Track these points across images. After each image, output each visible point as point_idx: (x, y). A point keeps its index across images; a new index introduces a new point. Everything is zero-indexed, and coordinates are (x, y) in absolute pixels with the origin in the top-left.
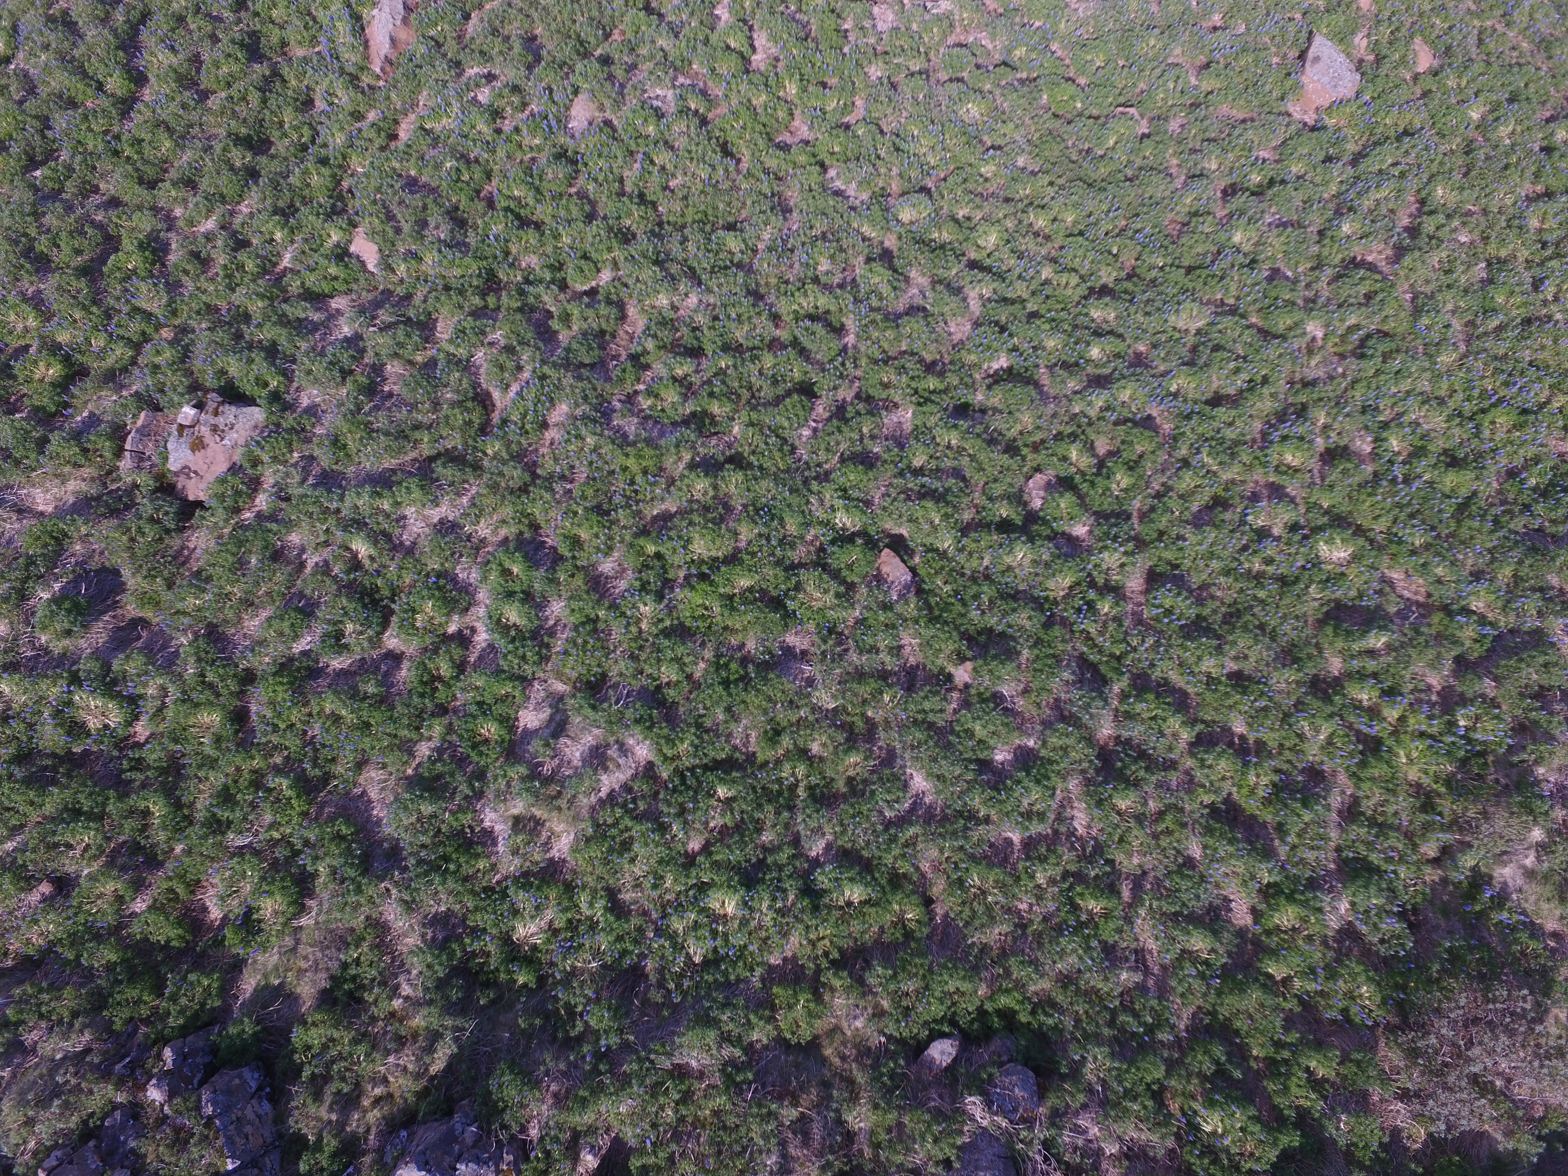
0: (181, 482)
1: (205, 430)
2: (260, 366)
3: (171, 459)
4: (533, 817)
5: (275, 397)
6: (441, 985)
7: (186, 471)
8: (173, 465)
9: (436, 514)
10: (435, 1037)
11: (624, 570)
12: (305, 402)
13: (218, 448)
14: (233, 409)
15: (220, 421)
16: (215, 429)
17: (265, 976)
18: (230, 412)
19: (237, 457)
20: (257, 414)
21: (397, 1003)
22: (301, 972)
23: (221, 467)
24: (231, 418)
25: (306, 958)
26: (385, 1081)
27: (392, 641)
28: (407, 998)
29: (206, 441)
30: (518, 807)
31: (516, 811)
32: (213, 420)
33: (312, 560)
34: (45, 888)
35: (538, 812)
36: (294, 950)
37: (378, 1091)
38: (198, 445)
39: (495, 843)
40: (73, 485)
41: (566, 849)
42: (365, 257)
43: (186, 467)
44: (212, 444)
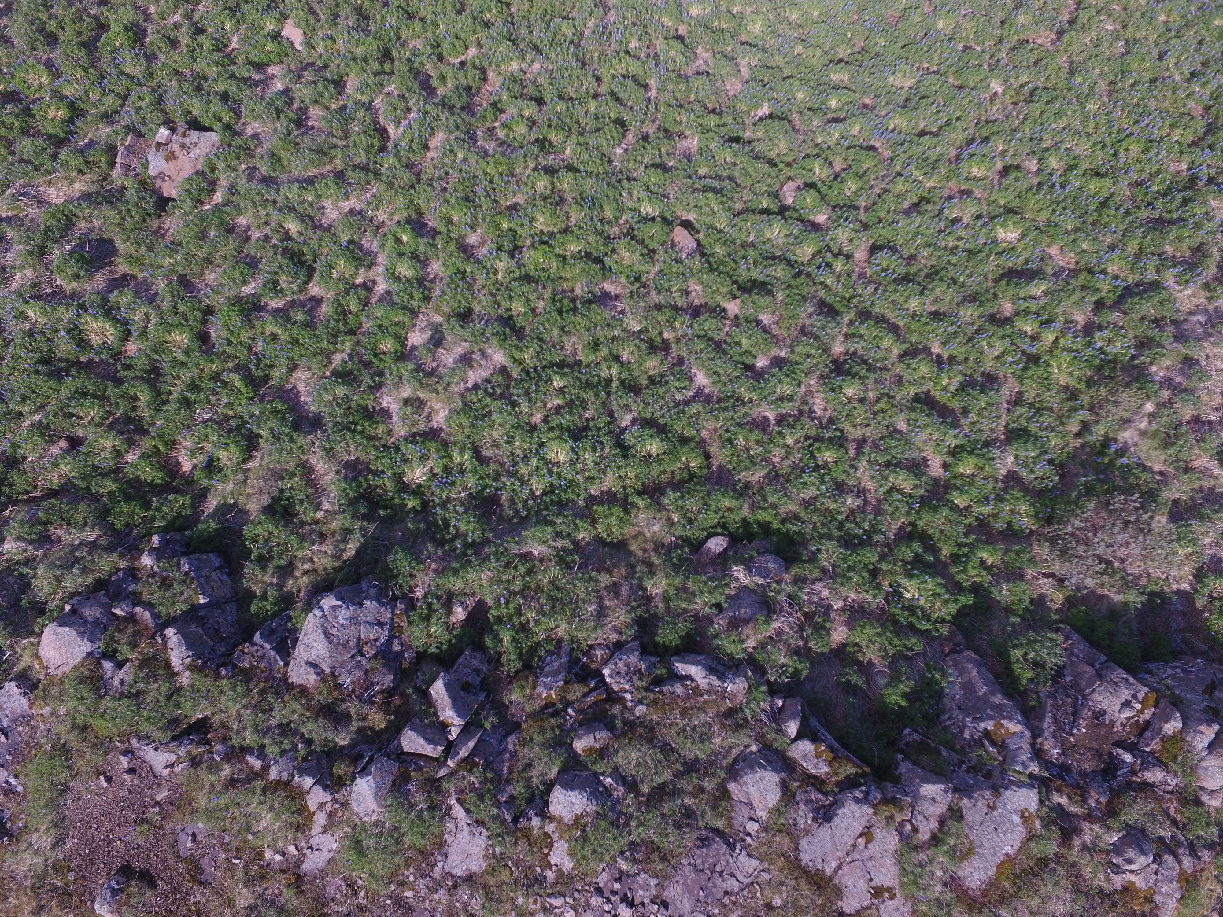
0: (158, 183)
1: (175, 147)
2: (217, 106)
3: (151, 167)
4: (418, 398)
5: (228, 127)
6: (353, 503)
7: (161, 176)
8: (153, 171)
9: (346, 205)
10: (347, 532)
11: (485, 242)
12: (249, 132)
13: (186, 159)
14: (197, 133)
15: (187, 140)
16: (183, 146)
17: (224, 498)
18: (194, 135)
19: (199, 167)
20: (214, 137)
21: (320, 515)
22: (250, 495)
23: (188, 171)
24: (195, 139)
25: (253, 487)
26: (311, 560)
27: (315, 289)
28: (327, 511)
29: (177, 154)
30: (407, 392)
31: (405, 395)
32: (181, 140)
33: (256, 234)
34: (63, 444)
35: (421, 395)
36: (245, 482)
37: (306, 566)
38: (171, 157)
39: (390, 417)
40: (78, 186)
41: (442, 421)
42: (293, 39)
43: (162, 173)
44: (181, 157)
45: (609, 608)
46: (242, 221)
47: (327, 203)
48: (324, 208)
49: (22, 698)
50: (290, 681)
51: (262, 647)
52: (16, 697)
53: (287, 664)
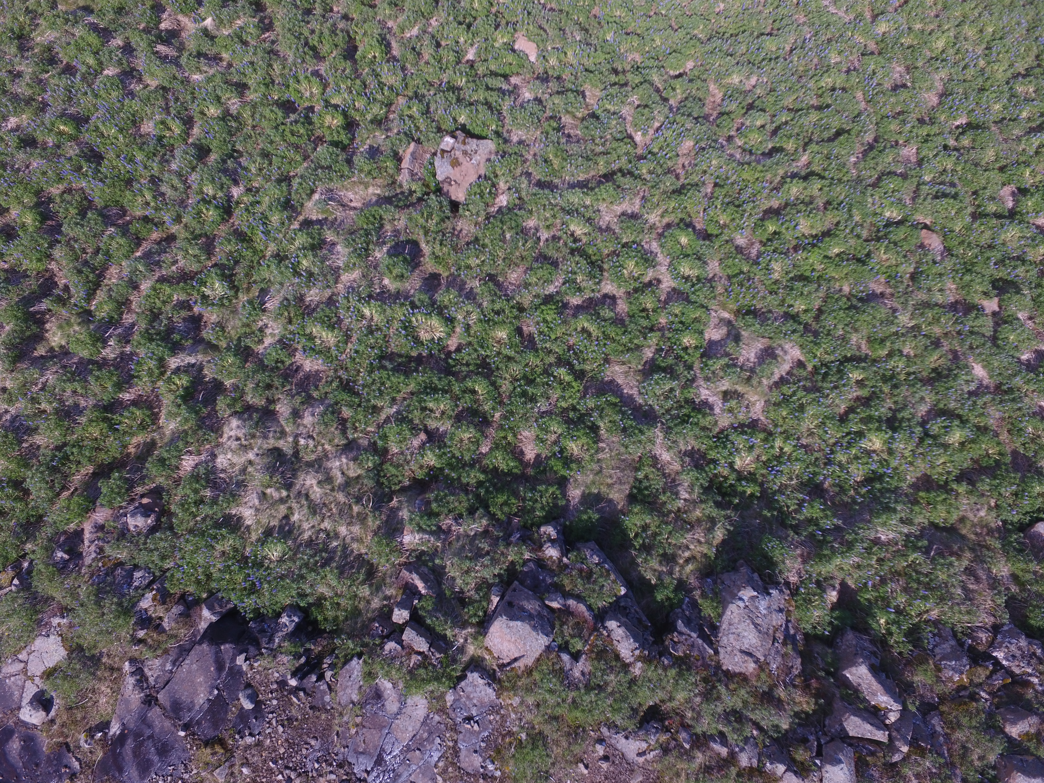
0: (446, 187)
1: (458, 154)
2: (484, 114)
3: (438, 172)
4: (736, 392)
5: (498, 134)
6: (706, 490)
7: (448, 180)
8: (440, 177)
10: (713, 521)
11: (753, 244)
12: (515, 139)
13: (469, 165)
14: (475, 140)
15: (468, 148)
16: (465, 153)
17: (586, 488)
18: (473, 143)
19: (482, 172)
20: (489, 145)
21: (680, 504)
22: (610, 486)
23: (473, 178)
24: (474, 147)
25: (611, 477)
26: (688, 548)
27: (608, 288)
28: (685, 500)
29: (460, 161)
30: (725, 385)
31: (724, 388)
32: (463, 147)
33: (544, 235)
34: (422, 436)
35: (738, 388)
36: (600, 471)
37: (687, 554)
38: (455, 163)
39: (711, 408)
40: (371, 190)
41: (760, 412)
42: (527, 52)
43: (448, 178)
44: (465, 163)
45: (973, 591)
46: (531, 223)
47: (603, 207)
48: (599, 211)
49: (487, 688)
50: (724, 668)
51: (689, 635)
52: (482, 687)
53: (717, 652)
